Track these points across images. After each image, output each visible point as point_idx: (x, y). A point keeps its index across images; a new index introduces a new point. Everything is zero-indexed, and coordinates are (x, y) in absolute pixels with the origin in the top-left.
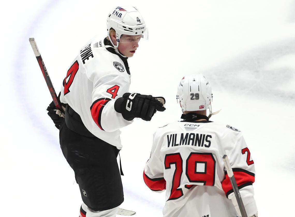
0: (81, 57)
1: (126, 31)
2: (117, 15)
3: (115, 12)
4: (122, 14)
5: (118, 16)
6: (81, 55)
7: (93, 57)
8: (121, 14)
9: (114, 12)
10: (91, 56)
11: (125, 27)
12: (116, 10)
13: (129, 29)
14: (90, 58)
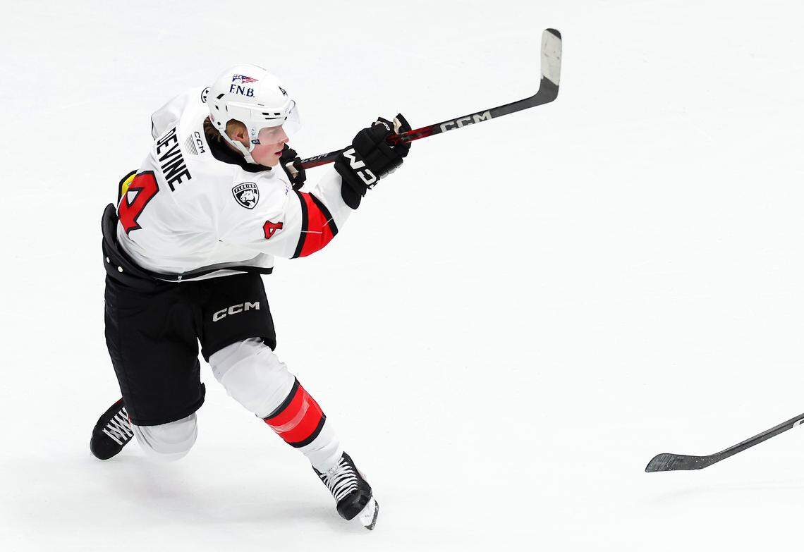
0: (164, 172)
1: (270, 120)
2: (242, 92)
3: (236, 88)
4: (253, 90)
5: (248, 95)
6: (163, 167)
7: (189, 177)
8: (250, 91)
9: (232, 88)
10: (185, 175)
11: (267, 114)
12: (234, 83)
13: (276, 114)
14: (184, 177)
